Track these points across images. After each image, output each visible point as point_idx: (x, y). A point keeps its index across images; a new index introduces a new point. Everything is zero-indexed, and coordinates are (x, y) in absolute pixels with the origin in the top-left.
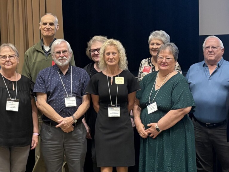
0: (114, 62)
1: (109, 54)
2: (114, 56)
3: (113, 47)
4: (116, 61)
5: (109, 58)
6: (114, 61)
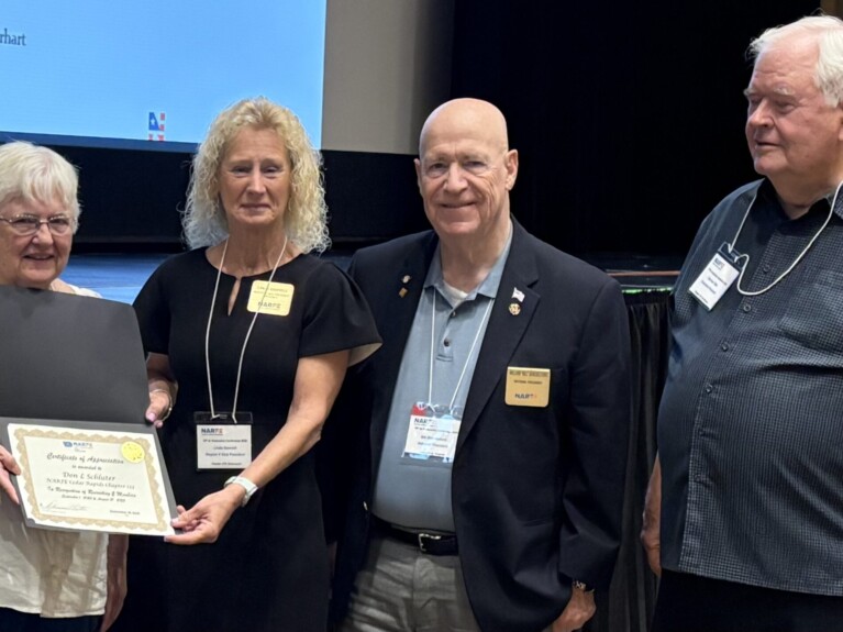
0: (268, 211)
1: (245, 168)
2: (272, 181)
3: (264, 137)
4: (278, 205)
5: (243, 191)
6: (267, 206)
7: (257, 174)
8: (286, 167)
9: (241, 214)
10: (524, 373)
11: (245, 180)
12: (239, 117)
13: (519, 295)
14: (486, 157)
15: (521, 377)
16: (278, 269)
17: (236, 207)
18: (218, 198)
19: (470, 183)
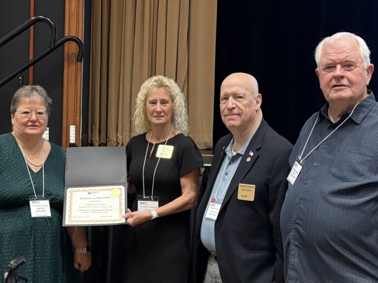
0: (163, 118)
1: (154, 102)
2: (165, 107)
3: (162, 90)
4: (167, 116)
5: (154, 111)
6: (163, 116)
7: (159, 104)
8: (170, 102)
9: (154, 120)
10: (245, 186)
11: (155, 107)
12: (151, 83)
13: (252, 154)
14: (244, 94)
15: (244, 188)
16: (168, 140)
17: (152, 117)
18: (145, 114)
19: (237, 105)
